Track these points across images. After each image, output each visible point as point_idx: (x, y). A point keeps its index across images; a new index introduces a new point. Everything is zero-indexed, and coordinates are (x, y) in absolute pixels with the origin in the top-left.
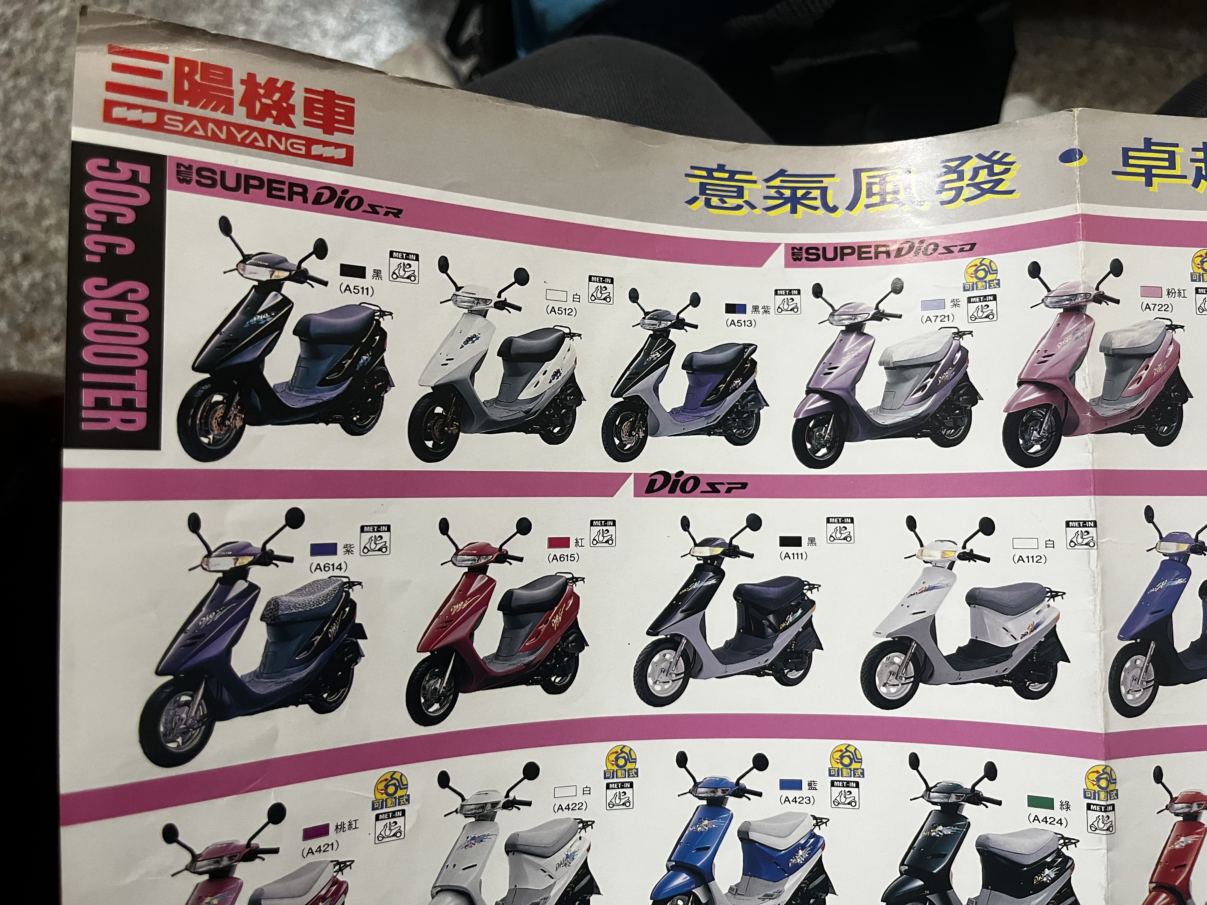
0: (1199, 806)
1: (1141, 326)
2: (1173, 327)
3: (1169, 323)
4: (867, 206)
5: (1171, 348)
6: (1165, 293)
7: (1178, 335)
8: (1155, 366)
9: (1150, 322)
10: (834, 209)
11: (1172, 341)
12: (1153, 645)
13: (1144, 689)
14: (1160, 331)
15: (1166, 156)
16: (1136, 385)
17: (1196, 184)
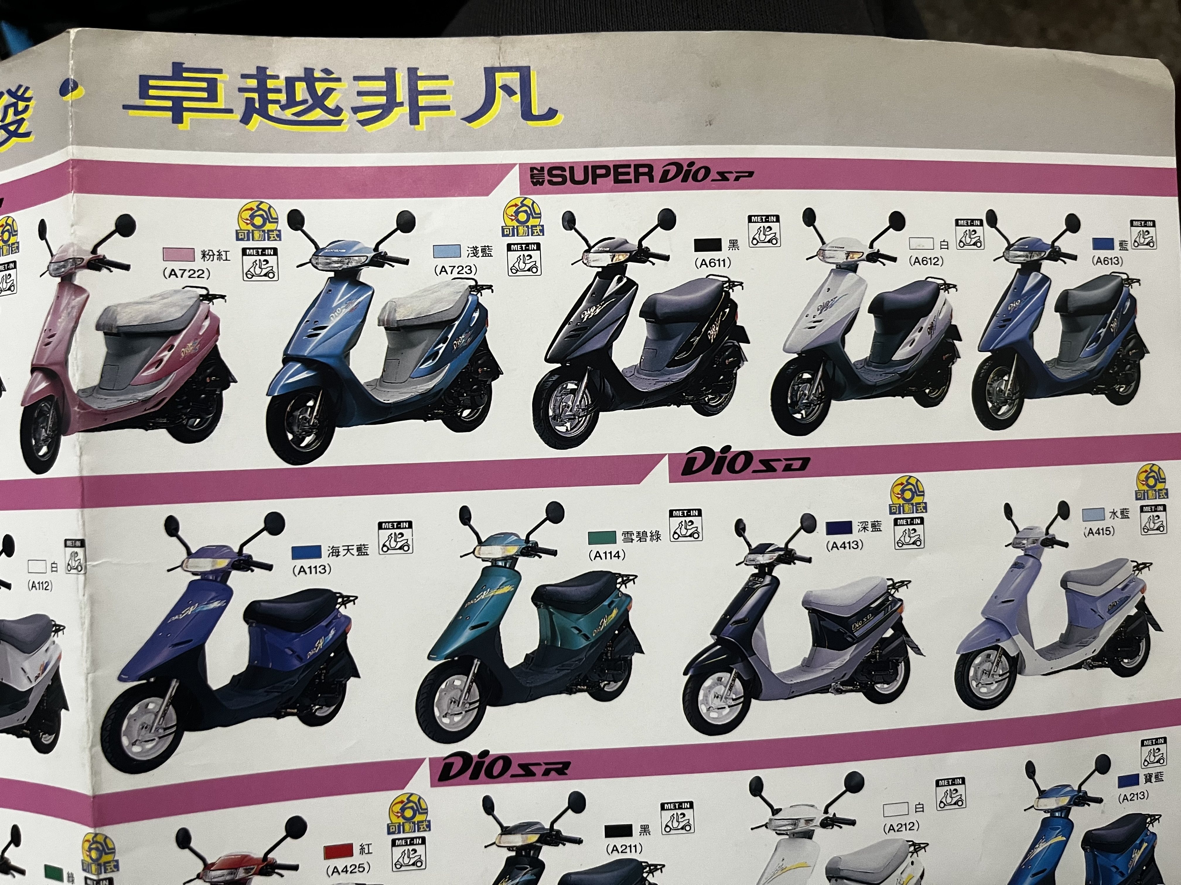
0: (247, 871)
1: (162, 296)
2: (209, 297)
3: (204, 292)
5: (207, 323)
6: (198, 255)
7: (216, 307)
8: (183, 344)
9: (176, 292)
11: (208, 315)
12: (174, 684)
13: (160, 738)
14: (191, 303)
15: (204, 85)
16: (153, 371)
17: (246, 119)
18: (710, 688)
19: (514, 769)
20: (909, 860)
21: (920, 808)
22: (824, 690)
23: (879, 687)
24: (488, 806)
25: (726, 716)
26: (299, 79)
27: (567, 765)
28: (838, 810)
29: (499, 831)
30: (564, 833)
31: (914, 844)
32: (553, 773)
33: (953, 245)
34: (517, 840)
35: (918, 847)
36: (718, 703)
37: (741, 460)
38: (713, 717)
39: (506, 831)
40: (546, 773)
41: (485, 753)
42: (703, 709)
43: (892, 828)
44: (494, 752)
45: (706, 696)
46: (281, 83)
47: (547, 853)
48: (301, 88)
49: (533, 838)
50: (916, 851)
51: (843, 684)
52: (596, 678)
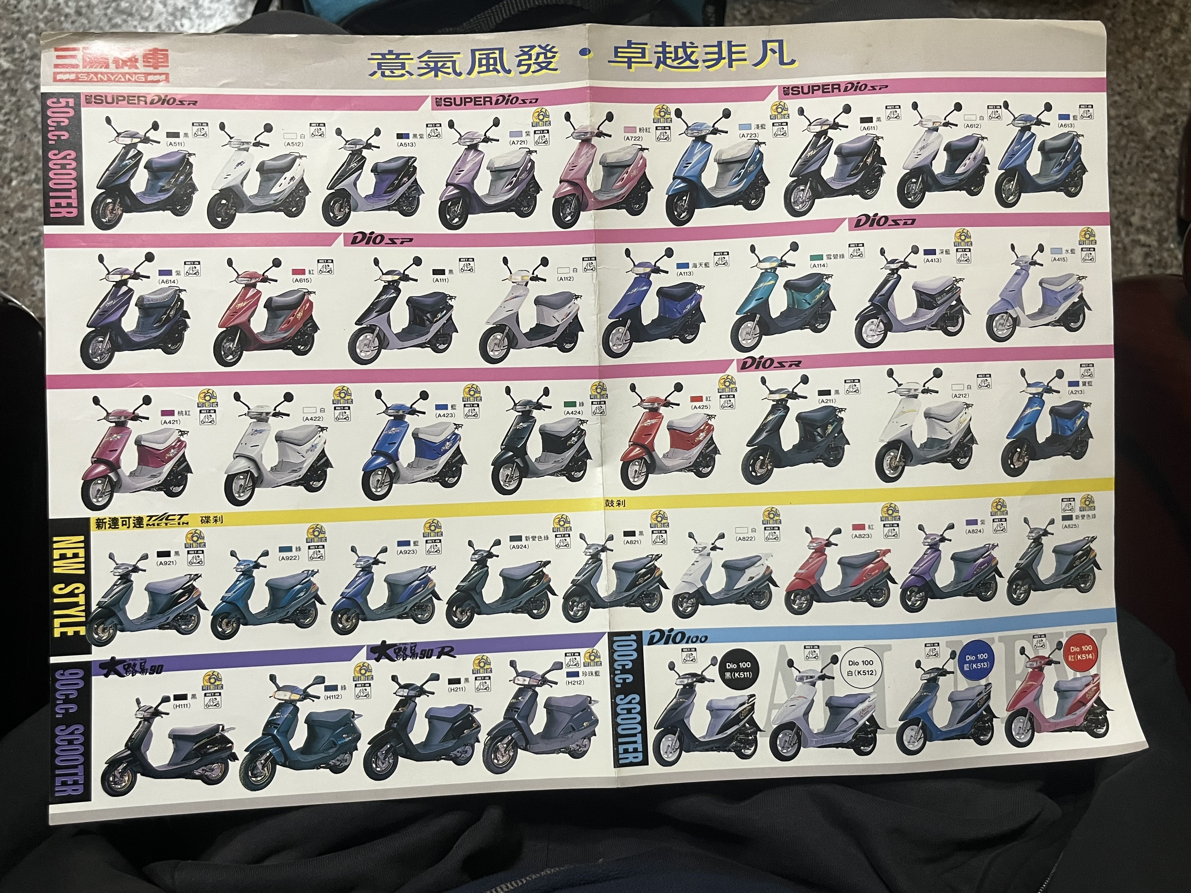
0: (658, 404)
1: (624, 149)
2: (642, 149)
3: (640, 147)
4: (479, 73)
5: (641, 161)
6: (638, 130)
7: (645, 154)
8: (632, 171)
9: (629, 147)
10: (460, 74)
11: (642, 157)
12: (629, 322)
13: (624, 344)
14: (635, 152)
15: (640, 51)
16: (620, 183)
17: (657, 67)
18: (868, 326)
19: (776, 364)
20: (964, 411)
21: (969, 387)
22: (923, 328)
23: (949, 328)
24: (763, 381)
25: (876, 339)
26: (680, 47)
27: (800, 362)
28: (930, 386)
29: (768, 392)
30: (799, 394)
31: (966, 404)
32: (793, 366)
33: (986, 118)
34: (777, 397)
35: (968, 406)
36: (871, 333)
37: (883, 220)
38: (870, 340)
39: (772, 392)
40: (790, 366)
41: (762, 357)
42: (864, 336)
43: (956, 396)
44: (766, 356)
45: (866, 330)
46: (672, 49)
47: (790, 403)
48: (680, 50)
49: (784, 396)
50: (967, 407)
51: (932, 326)
52: (814, 322)
